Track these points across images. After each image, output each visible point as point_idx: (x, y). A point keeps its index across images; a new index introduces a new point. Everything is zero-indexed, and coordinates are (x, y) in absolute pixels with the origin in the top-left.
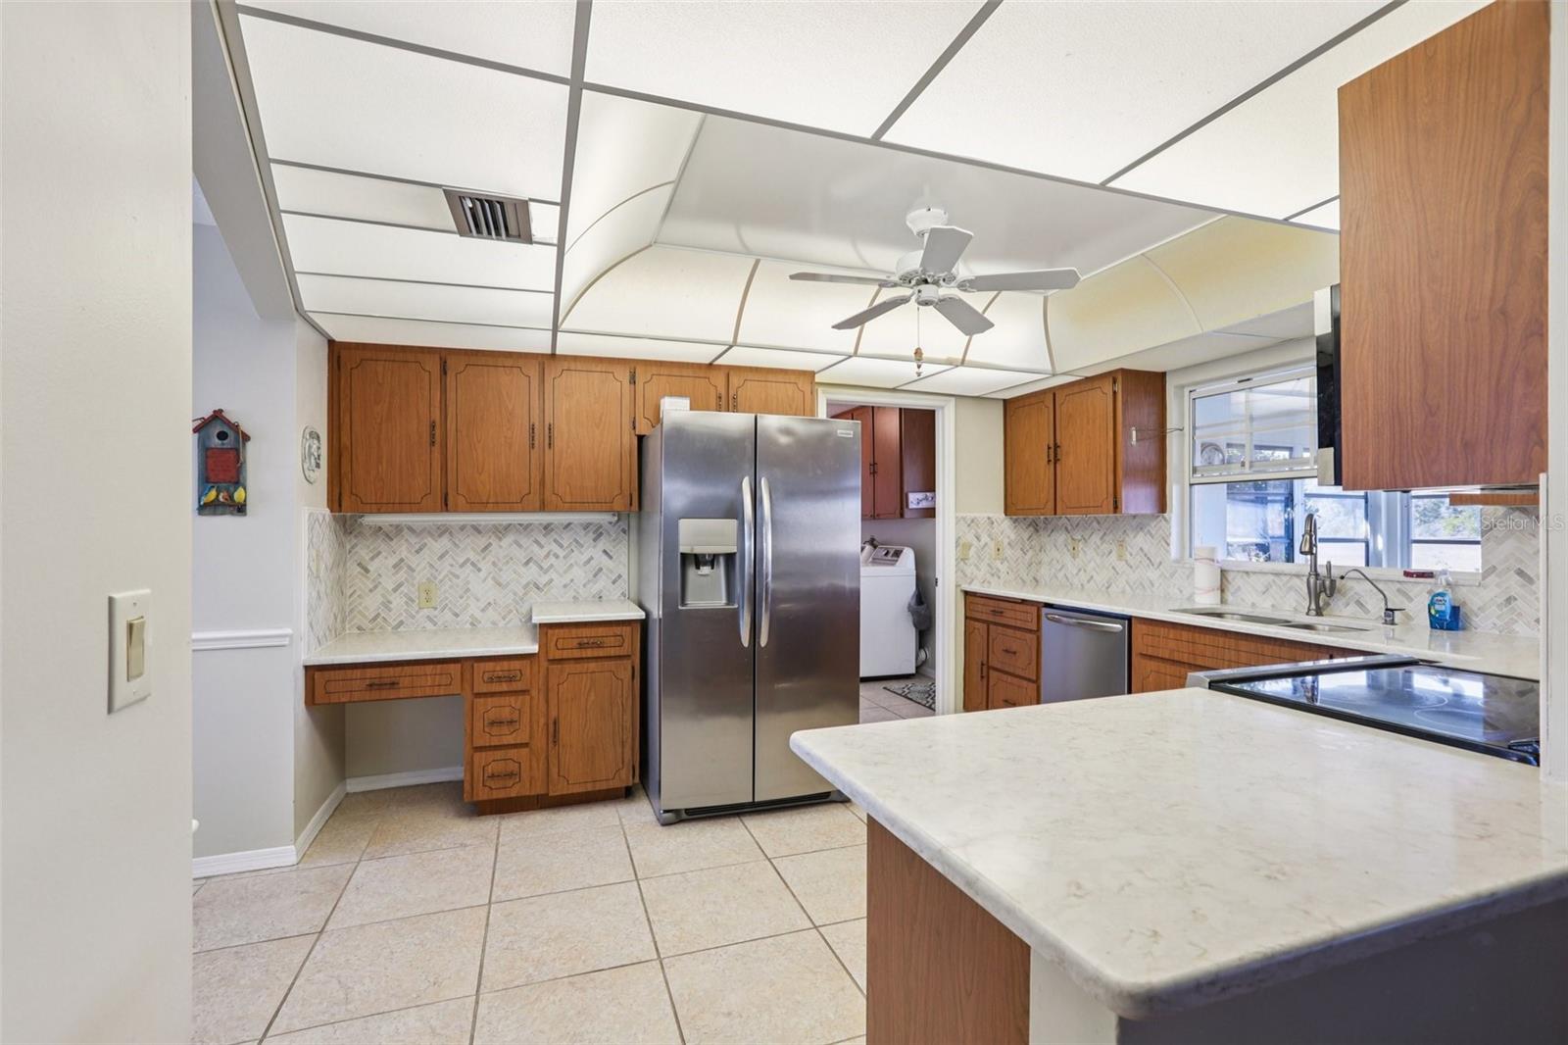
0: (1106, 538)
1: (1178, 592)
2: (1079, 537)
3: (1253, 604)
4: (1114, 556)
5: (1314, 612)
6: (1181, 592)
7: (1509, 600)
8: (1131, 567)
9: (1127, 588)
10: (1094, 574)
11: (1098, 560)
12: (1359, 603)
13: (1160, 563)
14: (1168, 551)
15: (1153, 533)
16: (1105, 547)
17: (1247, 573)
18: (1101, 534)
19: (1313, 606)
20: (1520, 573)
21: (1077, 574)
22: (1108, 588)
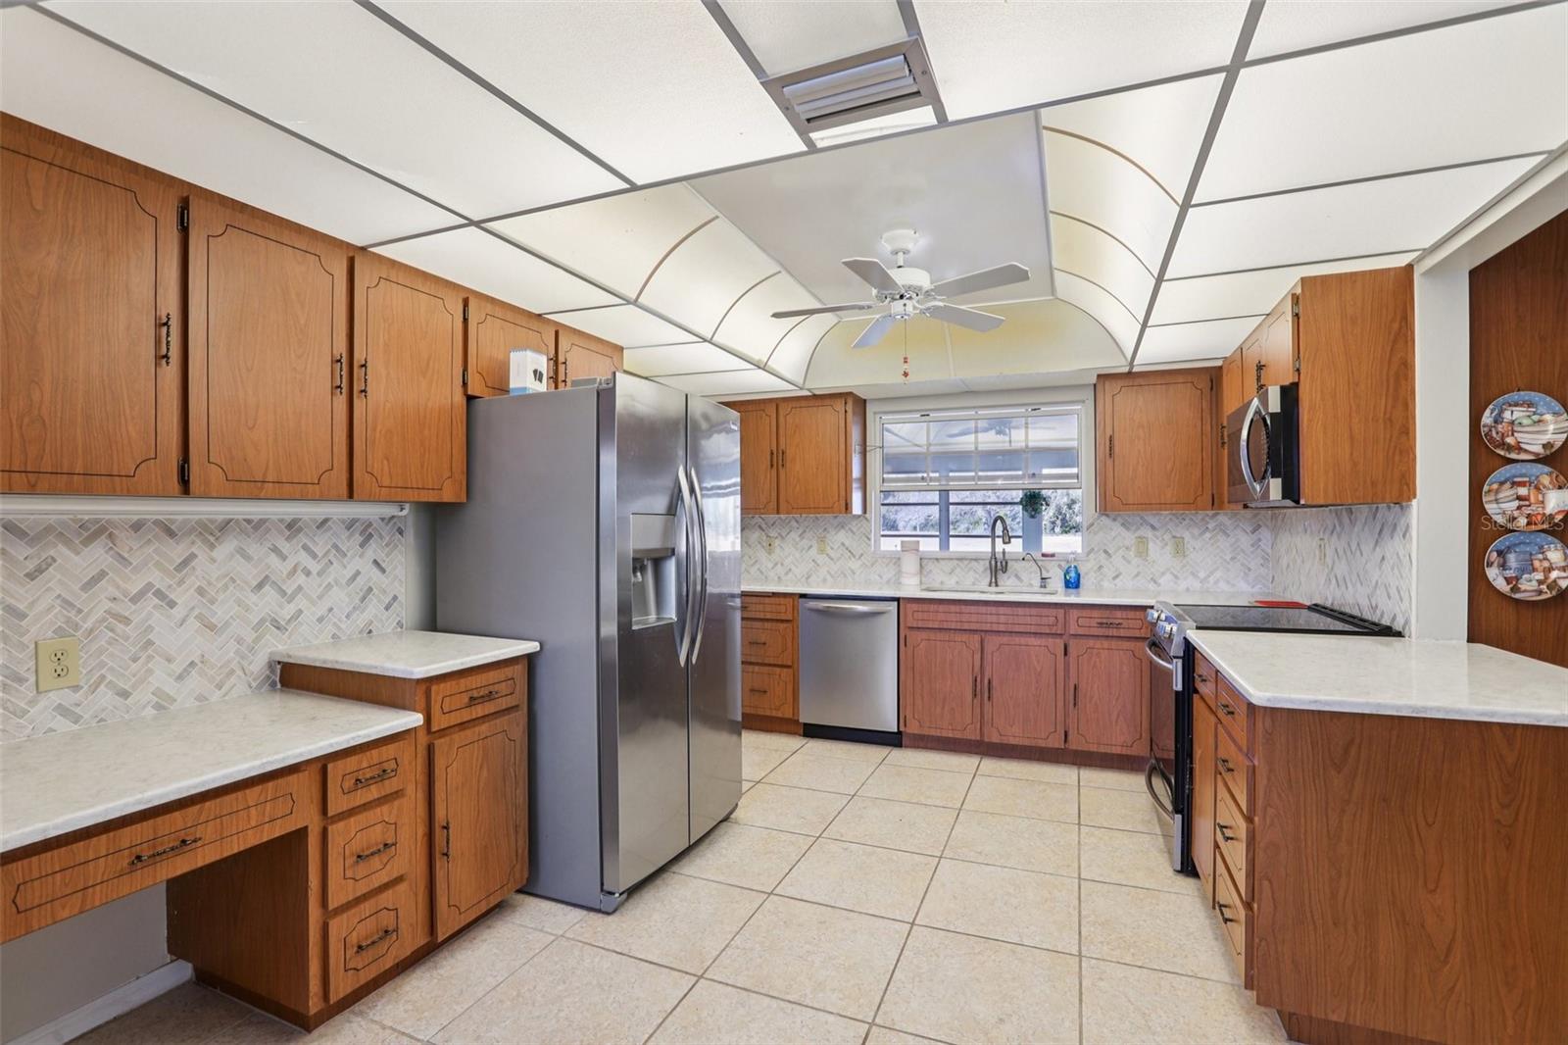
0: (808, 535)
1: (878, 578)
2: (776, 535)
3: (942, 583)
4: (814, 552)
5: (994, 584)
6: (881, 577)
7: (1101, 567)
8: (832, 559)
9: (828, 577)
10: (793, 568)
11: (797, 555)
12: (1017, 576)
13: (862, 555)
14: (869, 545)
15: (854, 530)
16: (805, 543)
17: (937, 559)
18: (800, 531)
19: (993, 580)
20: (1106, 552)
21: (773, 568)
22: (807, 578)
